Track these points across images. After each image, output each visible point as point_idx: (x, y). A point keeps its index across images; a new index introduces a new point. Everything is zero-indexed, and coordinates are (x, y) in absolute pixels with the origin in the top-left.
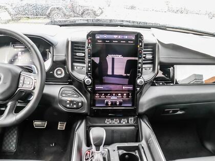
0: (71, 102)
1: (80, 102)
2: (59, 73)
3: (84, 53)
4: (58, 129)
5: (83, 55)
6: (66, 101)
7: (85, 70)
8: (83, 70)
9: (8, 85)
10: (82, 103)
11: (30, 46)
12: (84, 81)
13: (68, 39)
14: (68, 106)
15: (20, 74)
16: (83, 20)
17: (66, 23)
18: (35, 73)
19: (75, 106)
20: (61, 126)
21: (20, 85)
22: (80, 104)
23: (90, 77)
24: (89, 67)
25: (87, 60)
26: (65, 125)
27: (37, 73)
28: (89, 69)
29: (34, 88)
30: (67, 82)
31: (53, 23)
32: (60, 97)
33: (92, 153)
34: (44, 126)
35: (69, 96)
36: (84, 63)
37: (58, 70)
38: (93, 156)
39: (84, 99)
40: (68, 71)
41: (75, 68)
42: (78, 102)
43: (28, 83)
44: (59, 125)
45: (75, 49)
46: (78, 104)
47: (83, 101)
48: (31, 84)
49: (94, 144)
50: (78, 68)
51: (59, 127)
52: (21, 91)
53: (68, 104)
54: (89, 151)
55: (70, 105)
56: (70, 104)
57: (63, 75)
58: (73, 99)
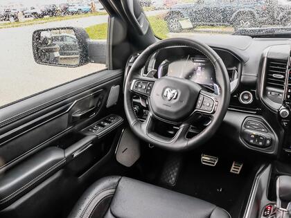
0: (257, 137)
1: (268, 139)
2: (246, 97)
3: (284, 75)
4: (231, 171)
5: (282, 77)
6: (249, 135)
7: (282, 97)
8: (279, 97)
9: (184, 103)
10: (271, 140)
11: (215, 60)
12: (279, 112)
13: (262, 55)
14: (252, 141)
15: (199, 93)
16: (285, 29)
17: (261, 33)
18: (217, 94)
19: (261, 143)
20: (235, 169)
21: (198, 106)
22: (268, 142)
23: (287, 108)
24: (288, 93)
25: (286, 84)
26: (240, 168)
27: (219, 94)
28: (289, 96)
29: (214, 112)
30: (254, 111)
31: (243, 33)
32: (243, 128)
33: (274, 210)
34: (213, 164)
35: (255, 129)
36: (282, 88)
37: (244, 94)
38: (275, 214)
39: (275, 137)
40: (259, 97)
41: (269, 93)
42: (266, 139)
43: (208, 104)
44: (233, 166)
45: (272, 69)
46: (266, 141)
47: (274, 138)
48: (211, 106)
49: (280, 198)
50: (273, 93)
51: (232, 169)
52: (198, 114)
53: (252, 138)
54: (271, 207)
55: (254, 141)
56: (254, 139)
57: (251, 101)
58: (259, 133)
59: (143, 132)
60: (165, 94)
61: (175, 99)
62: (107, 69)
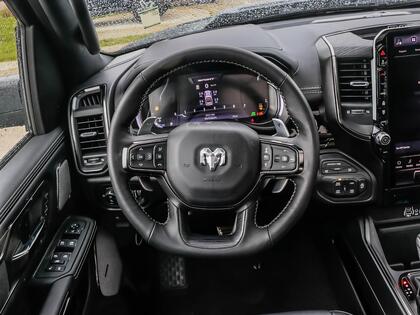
0: (344, 183)
1: (362, 182)
3: (369, 80)
6: (331, 184)
7: (369, 114)
8: (366, 115)
10: (366, 182)
12: (372, 138)
14: (338, 192)
15: (260, 143)
19: (352, 191)
22: (362, 186)
28: (384, 112)
32: (319, 175)
35: (338, 173)
39: (371, 176)
41: (348, 112)
42: (359, 183)
43: (285, 159)
46: (359, 186)
53: (338, 188)
54: (405, 279)
55: (342, 190)
56: (341, 188)
58: (346, 177)
59: (174, 240)
60: (202, 161)
61: (223, 165)
62: (33, 135)
